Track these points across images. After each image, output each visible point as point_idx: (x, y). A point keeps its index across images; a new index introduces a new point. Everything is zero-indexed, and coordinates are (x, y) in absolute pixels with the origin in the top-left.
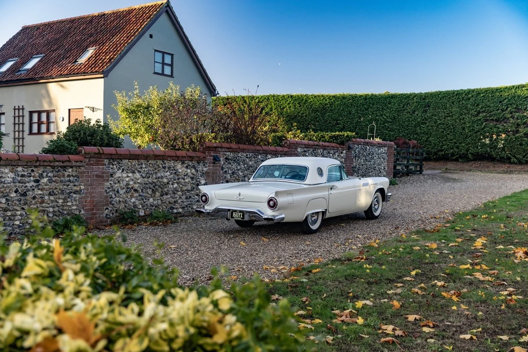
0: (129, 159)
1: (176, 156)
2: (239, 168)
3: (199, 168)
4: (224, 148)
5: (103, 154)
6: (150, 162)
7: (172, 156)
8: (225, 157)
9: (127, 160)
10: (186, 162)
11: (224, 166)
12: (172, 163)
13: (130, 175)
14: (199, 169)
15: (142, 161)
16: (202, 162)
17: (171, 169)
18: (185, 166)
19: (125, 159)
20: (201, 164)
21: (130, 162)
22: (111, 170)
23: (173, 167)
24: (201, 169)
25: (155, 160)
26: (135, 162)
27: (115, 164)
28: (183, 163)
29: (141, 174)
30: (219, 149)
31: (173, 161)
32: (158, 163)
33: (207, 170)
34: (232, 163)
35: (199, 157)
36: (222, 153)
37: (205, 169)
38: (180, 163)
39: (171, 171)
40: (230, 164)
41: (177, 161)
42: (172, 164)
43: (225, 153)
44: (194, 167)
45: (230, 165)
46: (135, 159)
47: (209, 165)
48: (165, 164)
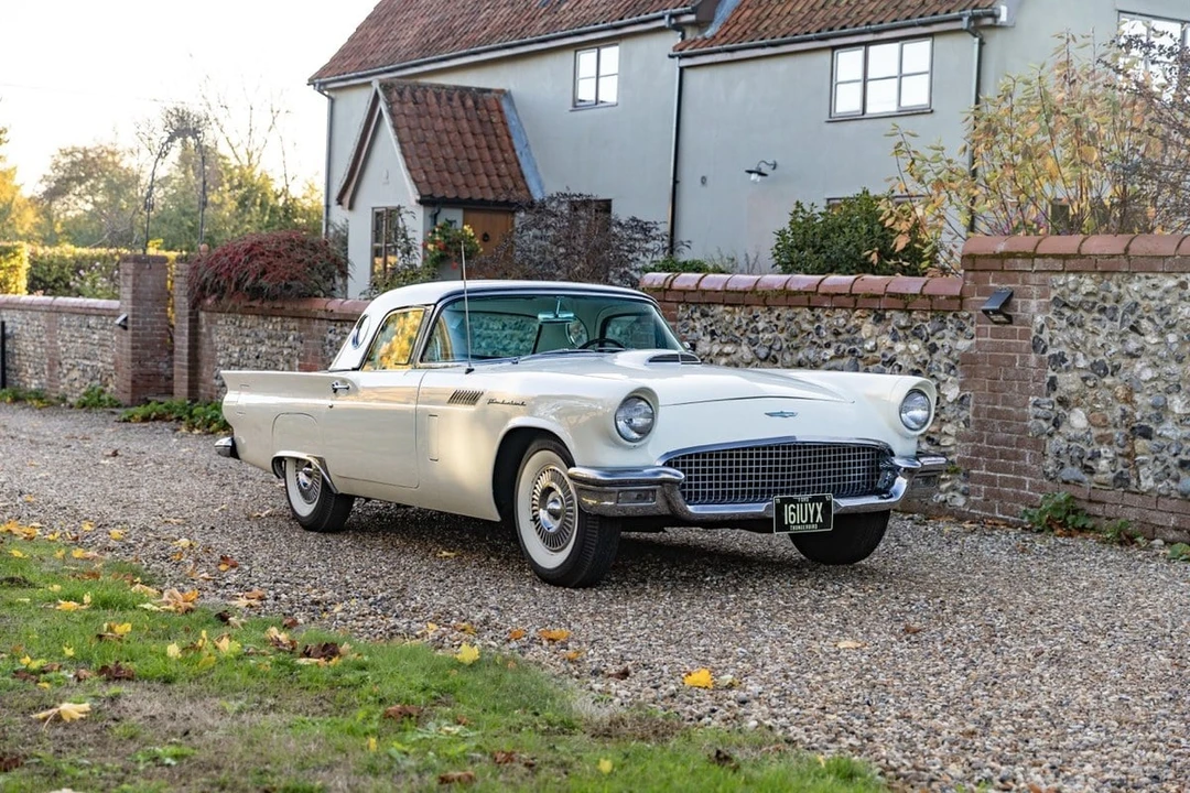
0: (726, 305)
1: (851, 295)
2: (1132, 345)
3: (943, 338)
4: (1043, 256)
5: (670, 289)
6: (776, 313)
7: (837, 294)
8: (1053, 294)
9: (721, 308)
10: (888, 315)
11: (1045, 336)
12: (839, 319)
13: (728, 349)
14: (939, 343)
15: (758, 310)
16: (950, 316)
17: (840, 338)
18: (890, 329)
19: (719, 304)
20: (949, 325)
21: (729, 312)
22: (690, 333)
23: (848, 332)
24: (947, 342)
25: (790, 306)
26: (741, 315)
27: (699, 319)
28: (879, 319)
29: (756, 348)
30: (1020, 264)
31: (844, 313)
32: (798, 319)
33: (970, 349)
34: (1089, 326)
35: (930, 296)
36: (1035, 278)
37: (963, 344)
38: (871, 319)
39: (844, 346)
40: (1081, 326)
41: (854, 310)
42: (842, 321)
43: (1054, 277)
44: (917, 334)
45: (1079, 333)
46: (739, 305)
47: (978, 329)
48: (818, 319)
